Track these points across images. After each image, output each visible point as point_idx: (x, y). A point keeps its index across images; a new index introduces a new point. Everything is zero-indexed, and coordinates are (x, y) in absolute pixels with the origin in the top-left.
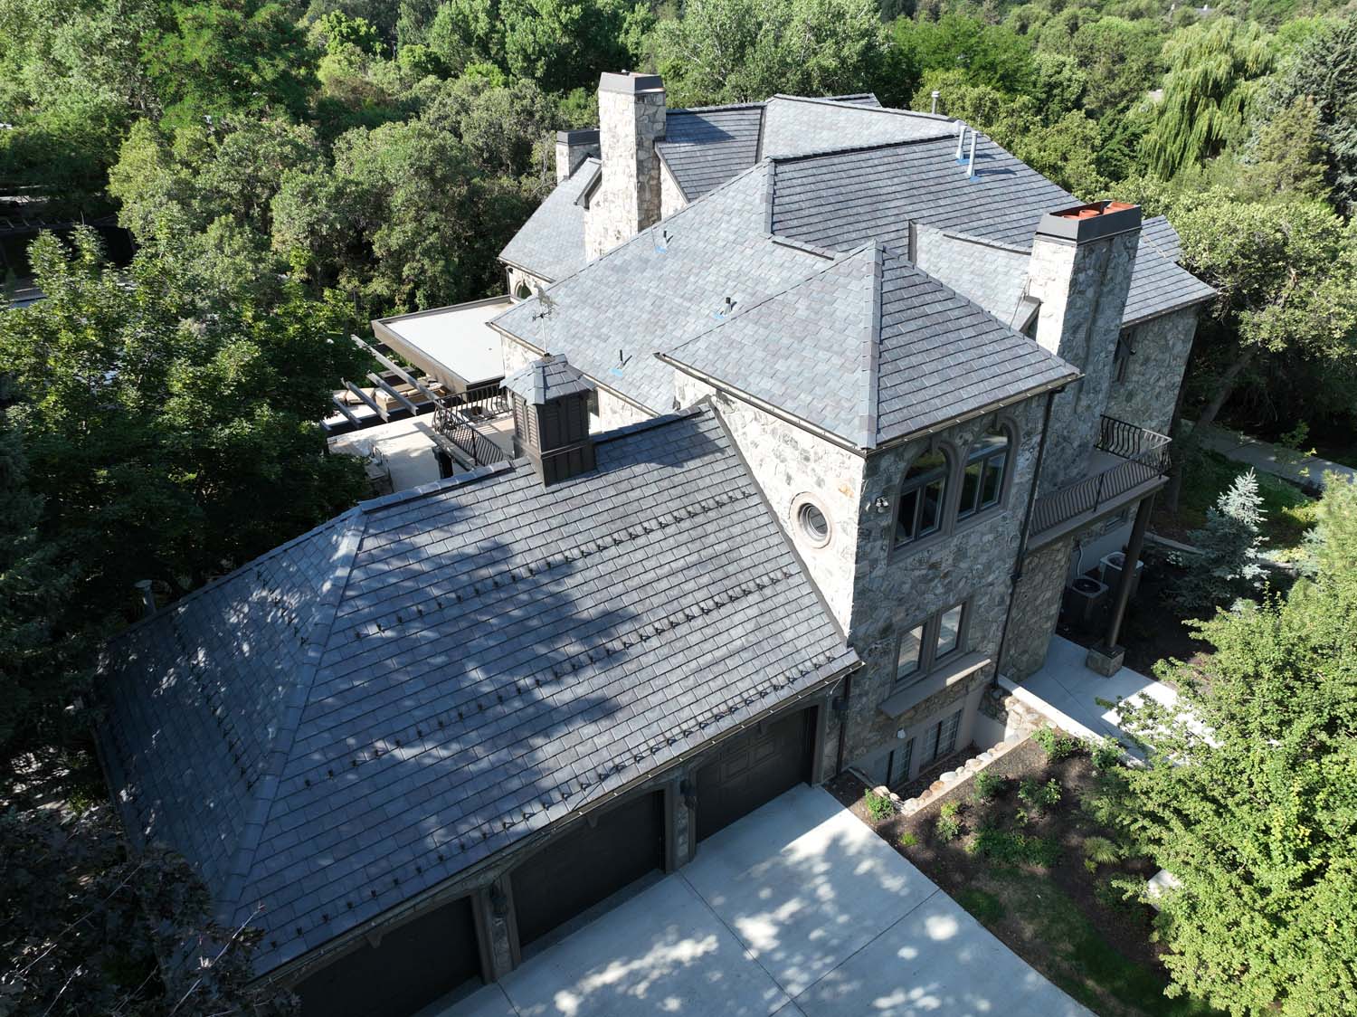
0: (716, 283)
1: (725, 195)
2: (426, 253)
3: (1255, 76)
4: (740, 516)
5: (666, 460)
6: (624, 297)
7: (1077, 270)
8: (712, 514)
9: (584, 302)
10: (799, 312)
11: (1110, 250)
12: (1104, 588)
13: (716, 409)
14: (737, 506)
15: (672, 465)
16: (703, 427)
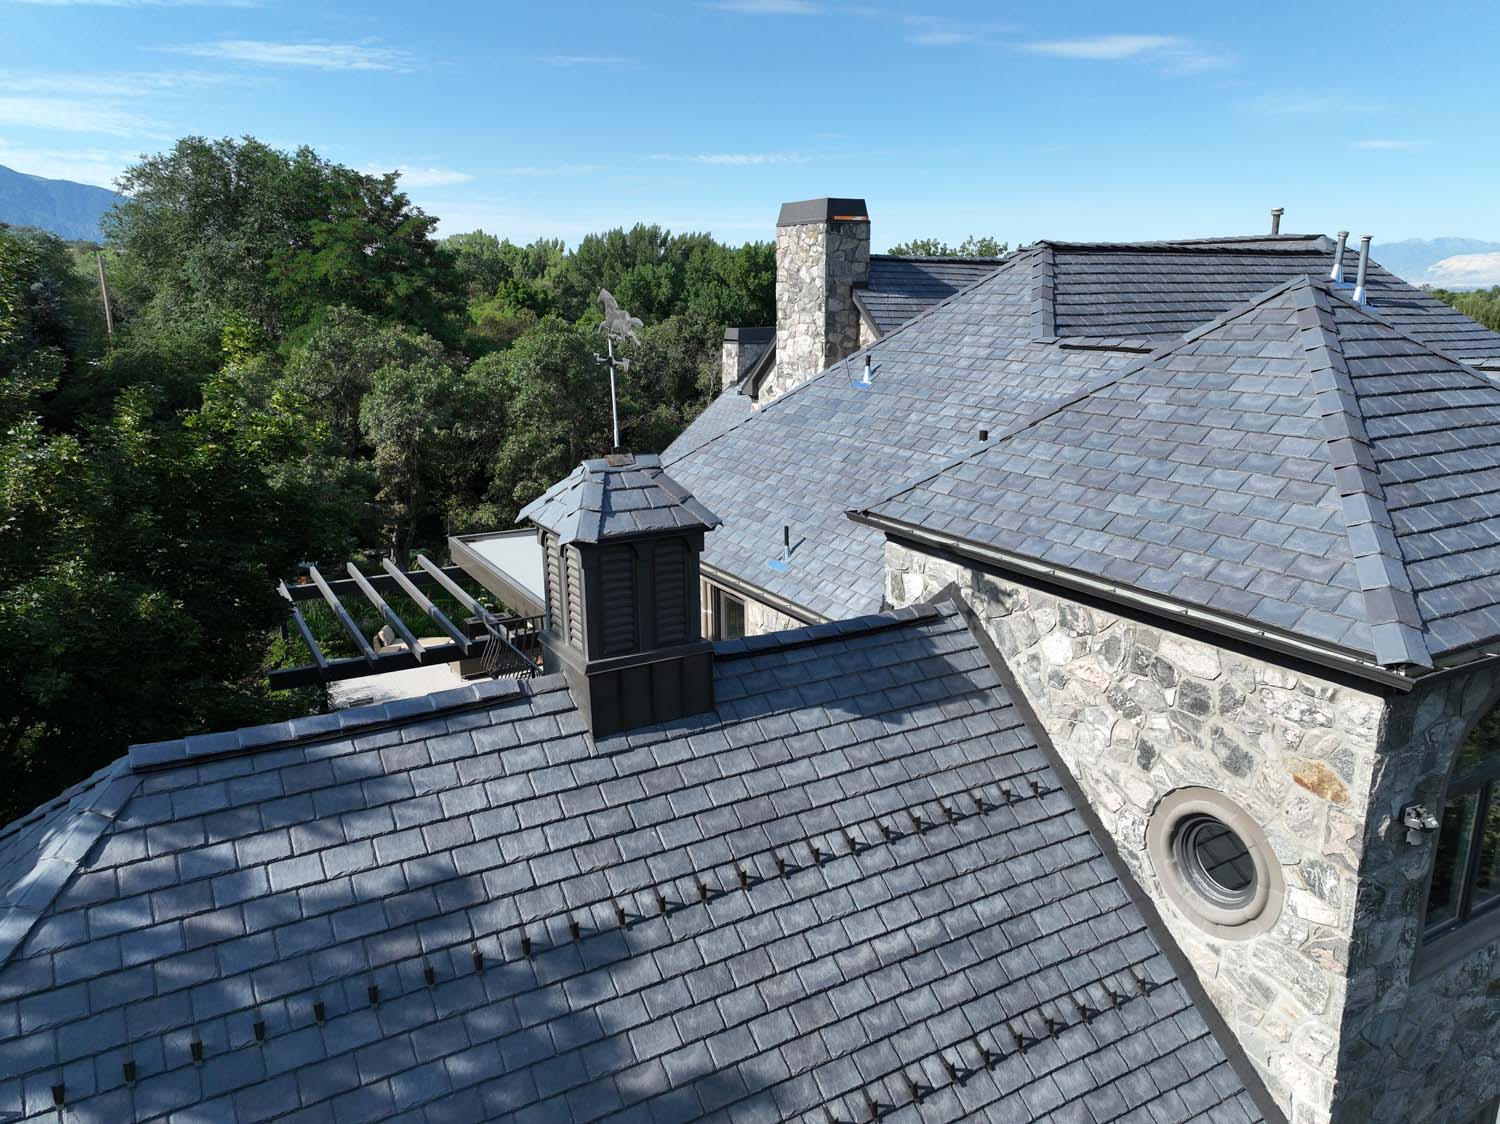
1: (968, 302)
4: (1029, 838)
5: (864, 703)
8: (967, 828)
13: (970, 614)
14: (1023, 814)
15: (878, 716)
16: (943, 646)
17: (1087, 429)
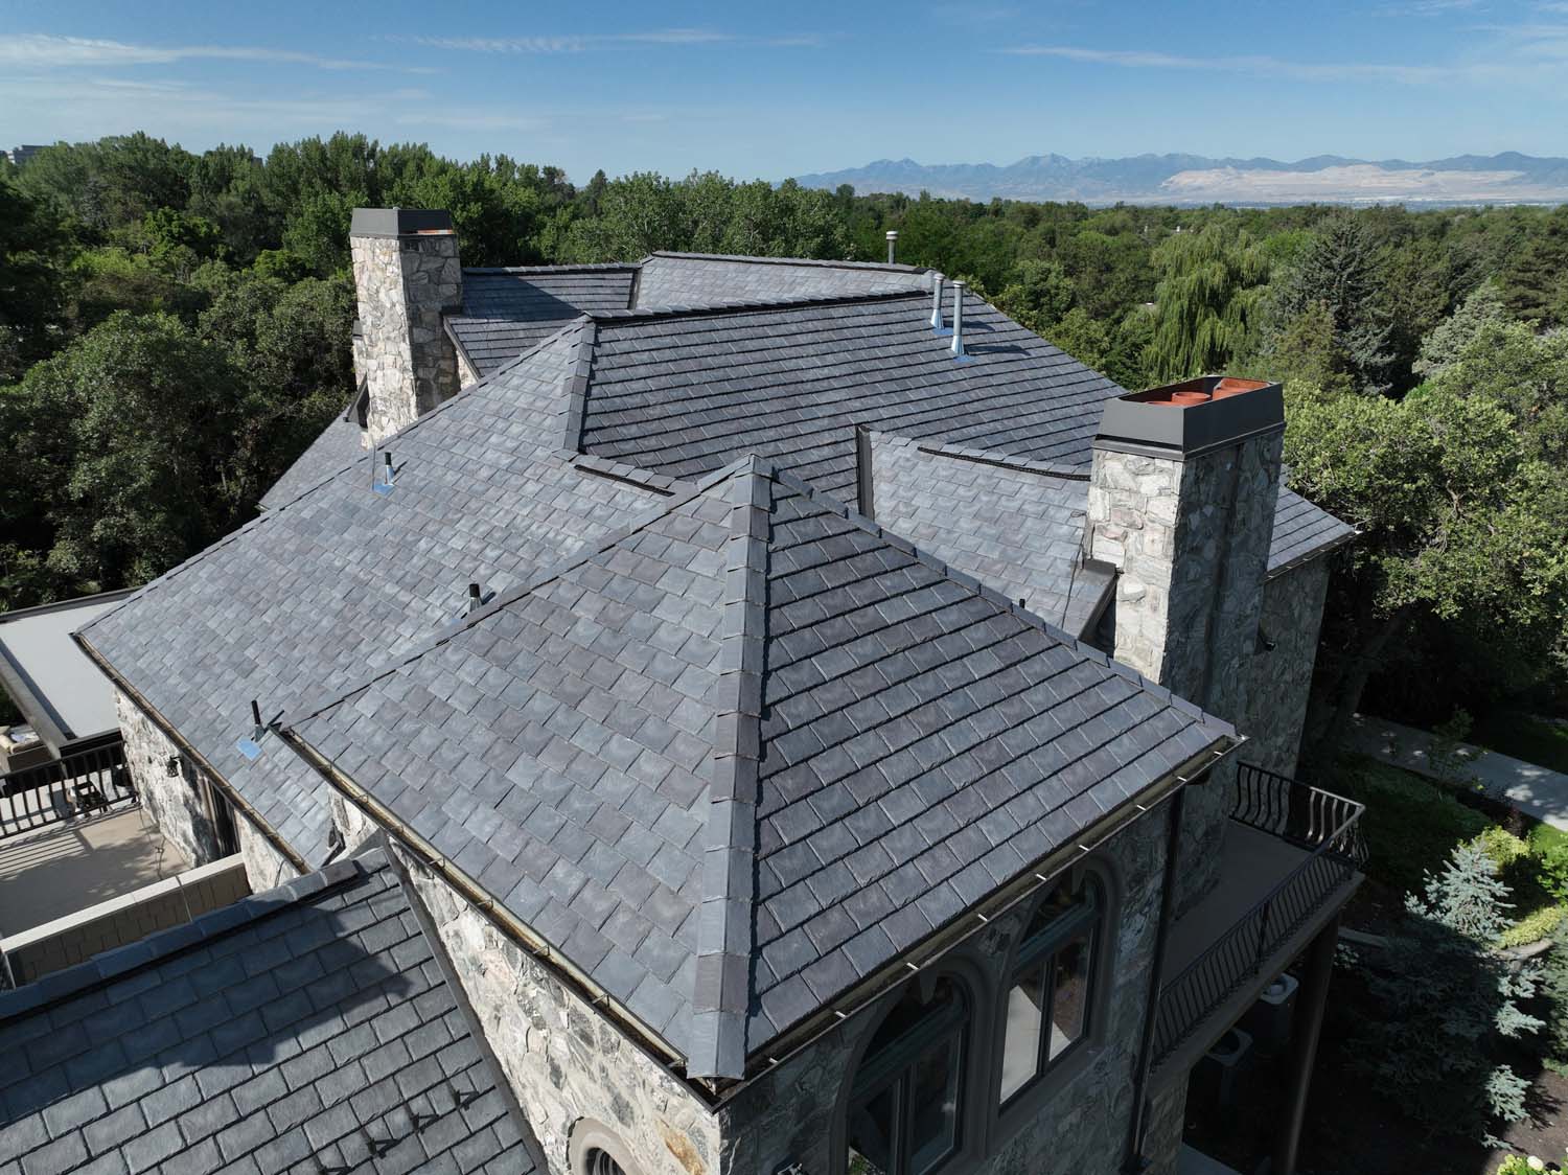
0: (464, 554)
1: (504, 385)
2: (133, 501)
3: (1251, 285)
6: (302, 582)
7: (1187, 505)
9: (233, 593)
10: (580, 628)
11: (1237, 467)
12: (1245, 1040)
13: (403, 872)
14: (434, 1141)
16: (353, 921)
17: (519, 644)
